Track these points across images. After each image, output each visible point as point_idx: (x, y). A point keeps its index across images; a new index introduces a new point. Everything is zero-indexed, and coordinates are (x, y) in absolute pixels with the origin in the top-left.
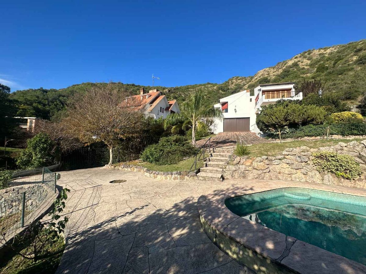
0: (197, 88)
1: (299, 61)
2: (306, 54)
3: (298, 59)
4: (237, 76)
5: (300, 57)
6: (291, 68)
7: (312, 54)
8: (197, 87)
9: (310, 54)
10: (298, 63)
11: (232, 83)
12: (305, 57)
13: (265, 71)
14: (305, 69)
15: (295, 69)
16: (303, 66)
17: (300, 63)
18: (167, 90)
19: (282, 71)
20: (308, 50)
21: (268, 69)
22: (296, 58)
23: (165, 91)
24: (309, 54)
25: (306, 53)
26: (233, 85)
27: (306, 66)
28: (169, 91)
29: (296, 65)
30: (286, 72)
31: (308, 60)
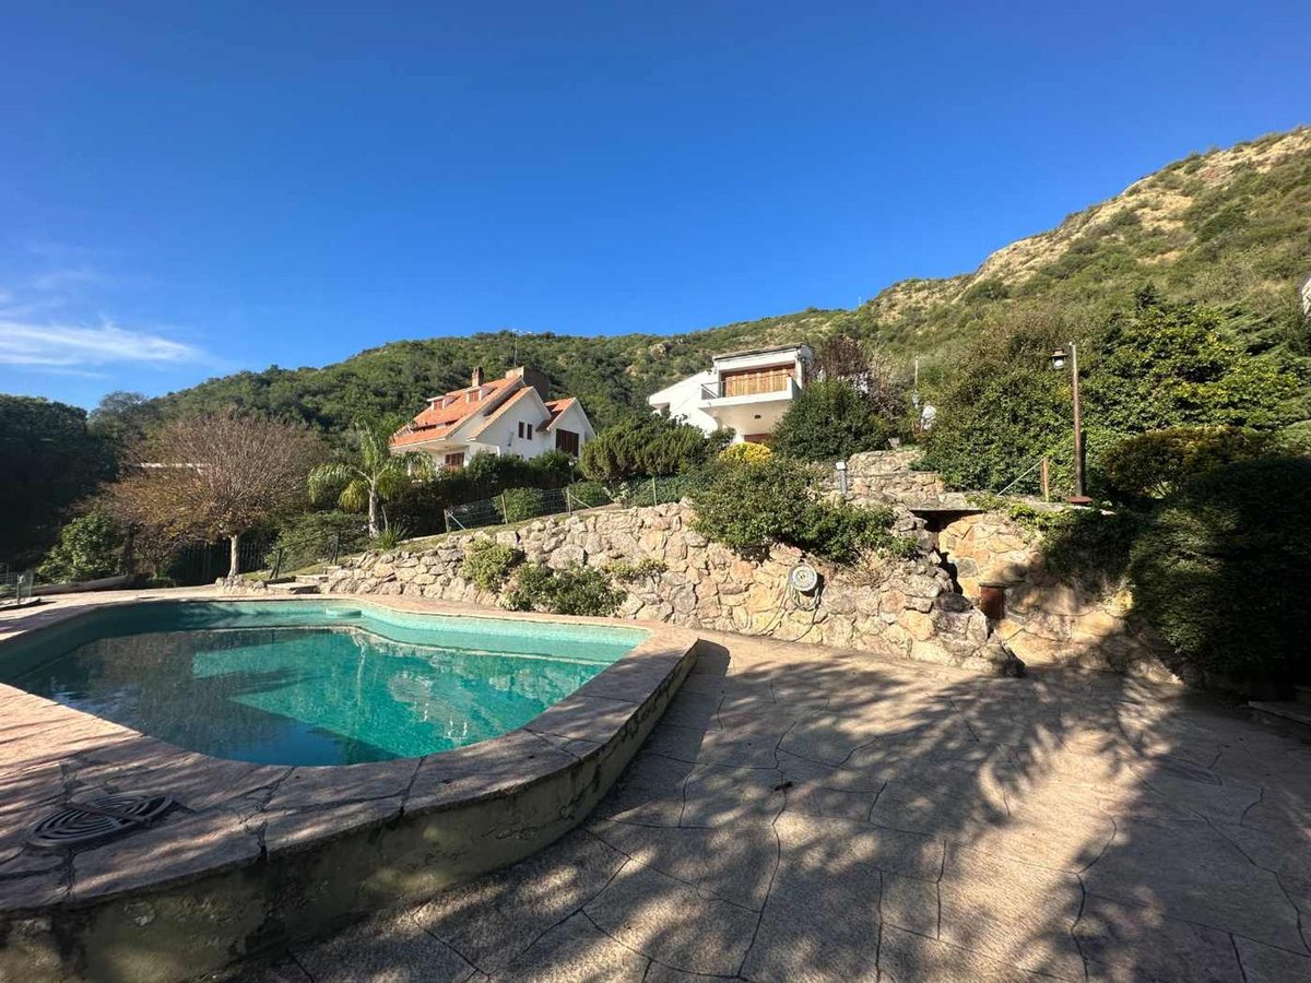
0: (769, 330)
1: (1144, 205)
2: (1180, 172)
3: (1142, 197)
4: (911, 279)
5: (1152, 186)
6: (1107, 233)
7: (1202, 170)
8: (768, 326)
9: (1194, 171)
10: (1139, 212)
11: (892, 307)
12: (1171, 186)
13: (1014, 249)
14: (1162, 233)
15: (1122, 238)
16: (1159, 220)
17: (1147, 210)
18: (659, 346)
19: (1065, 250)
20: (1188, 156)
21: (1028, 241)
22: (1135, 191)
23: (652, 349)
24: (1191, 171)
25: (1179, 168)
26: (893, 313)
27: (1171, 220)
28: (668, 348)
29: (1128, 220)
30: (1080, 251)
31: (1185, 194)
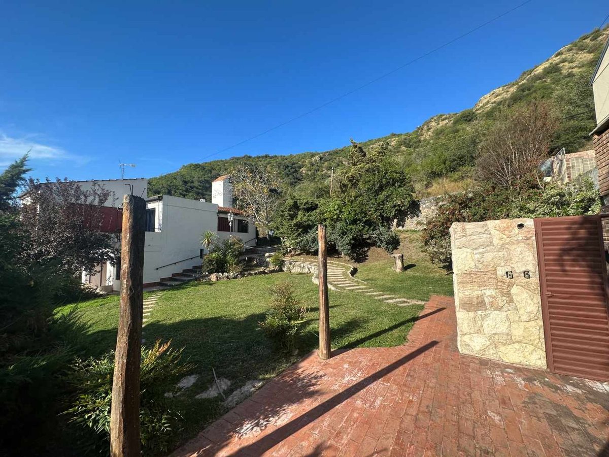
0: (371, 146)
1: (564, 61)
2: (588, 41)
3: (563, 56)
4: (439, 114)
5: (570, 50)
6: (540, 78)
7: (601, 38)
8: (371, 144)
9: (596, 39)
10: (561, 65)
11: (429, 130)
12: (582, 49)
13: (493, 94)
14: (574, 75)
15: (549, 81)
16: (572, 68)
17: (566, 64)
18: (317, 158)
19: (515, 91)
20: (593, 30)
21: (501, 89)
22: (560, 54)
23: (313, 159)
24: (594, 39)
25: (587, 38)
26: (429, 133)
27: (580, 67)
28: (321, 158)
29: (554, 69)
30: (523, 91)
31: (590, 52)
